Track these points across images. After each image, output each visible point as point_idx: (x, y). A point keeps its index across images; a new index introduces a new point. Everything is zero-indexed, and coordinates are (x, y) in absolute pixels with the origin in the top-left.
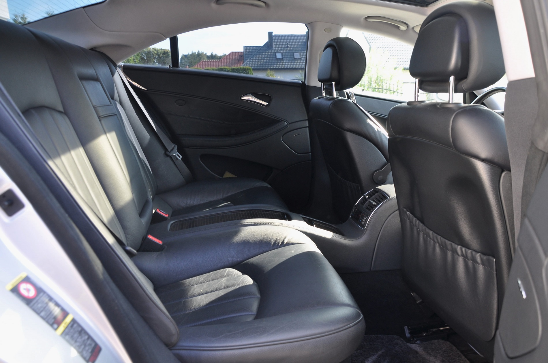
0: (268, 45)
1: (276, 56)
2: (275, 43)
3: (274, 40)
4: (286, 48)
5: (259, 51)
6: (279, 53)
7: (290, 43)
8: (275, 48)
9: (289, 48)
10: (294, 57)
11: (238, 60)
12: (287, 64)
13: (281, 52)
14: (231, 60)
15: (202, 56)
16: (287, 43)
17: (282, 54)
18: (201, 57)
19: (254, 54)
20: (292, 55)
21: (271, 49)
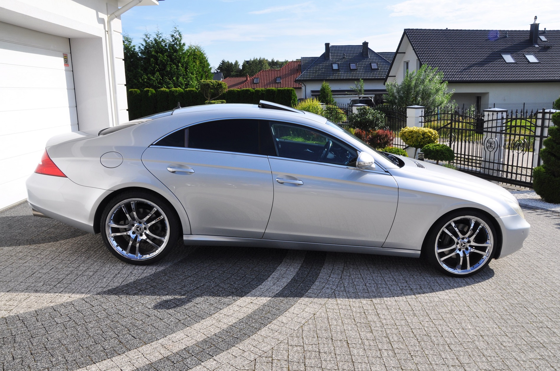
0: (325, 56)
1: (332, 67)
2: (332, 54)
3: (331, 51)
4: (342, 58)
5: (316, 62)
6: (336, 63)
7: (346, 54)
8: (332, 59)
9: (346, 58)
10: (350, 68)
11: (297, 70)
12: (343, 75)
13: (337, 63)
14: (290, 69)
15: (264, 63)
16: (343, 54)
17: (338, 65)
18: (262, 63)
19: (311, 65)
20: (349, 66)
21: (328, 60)
